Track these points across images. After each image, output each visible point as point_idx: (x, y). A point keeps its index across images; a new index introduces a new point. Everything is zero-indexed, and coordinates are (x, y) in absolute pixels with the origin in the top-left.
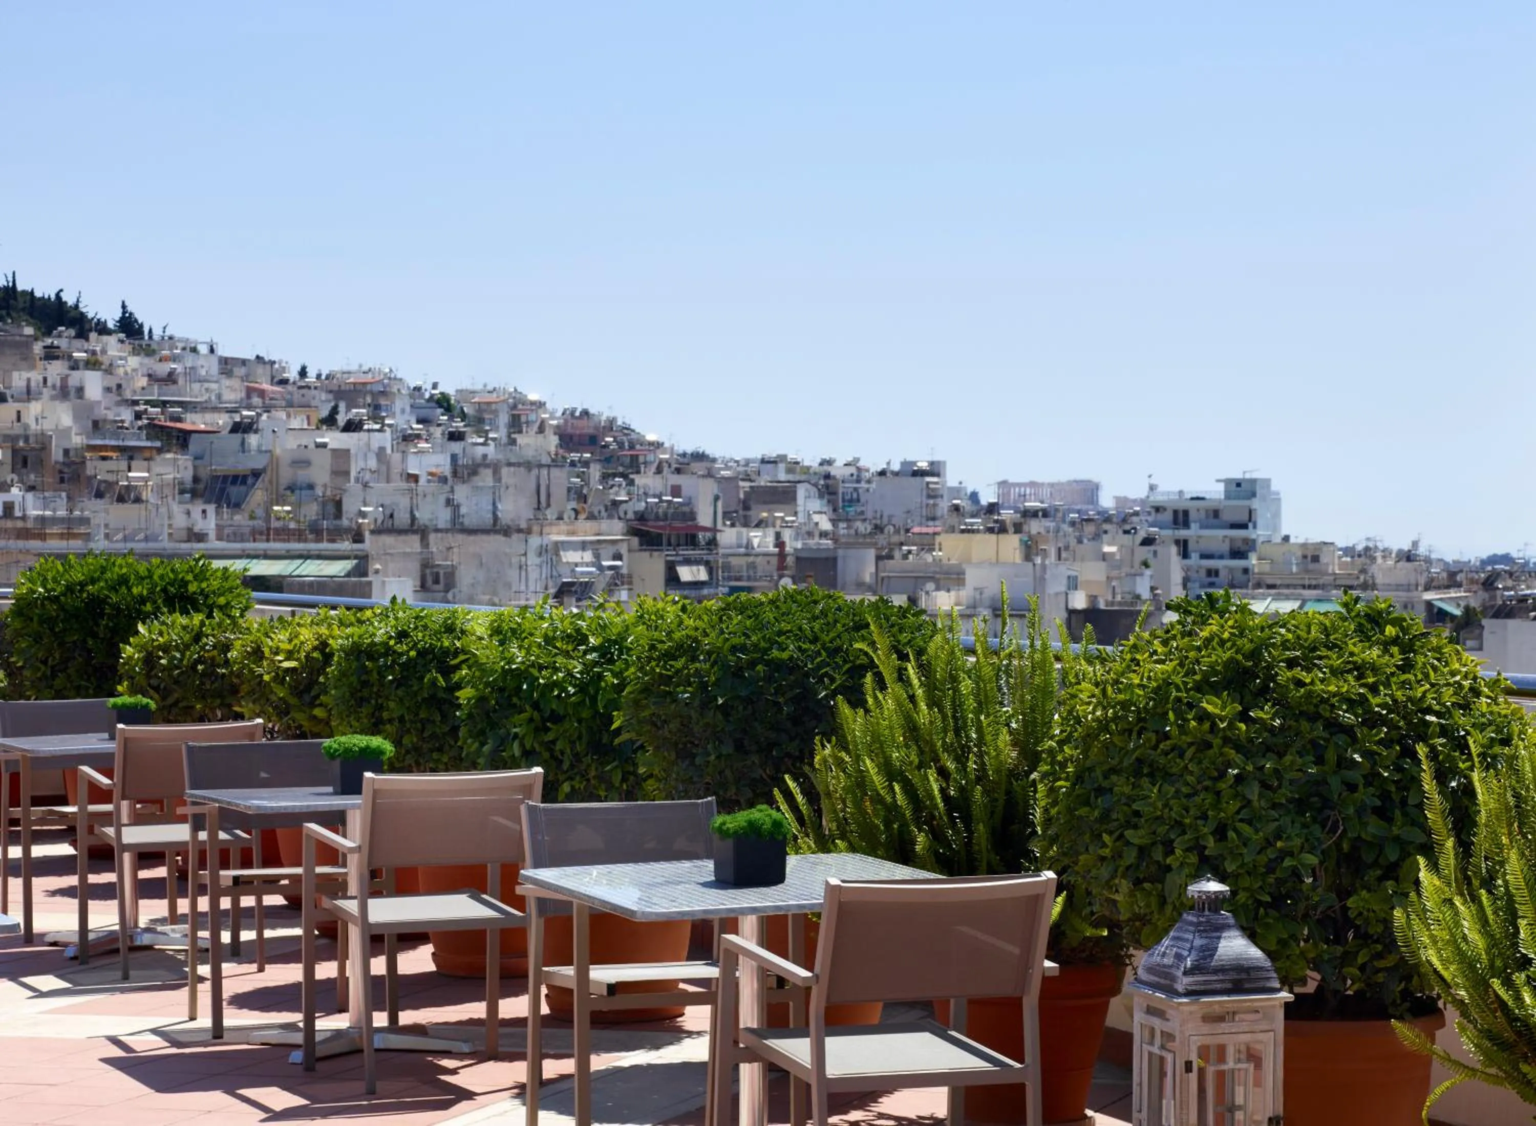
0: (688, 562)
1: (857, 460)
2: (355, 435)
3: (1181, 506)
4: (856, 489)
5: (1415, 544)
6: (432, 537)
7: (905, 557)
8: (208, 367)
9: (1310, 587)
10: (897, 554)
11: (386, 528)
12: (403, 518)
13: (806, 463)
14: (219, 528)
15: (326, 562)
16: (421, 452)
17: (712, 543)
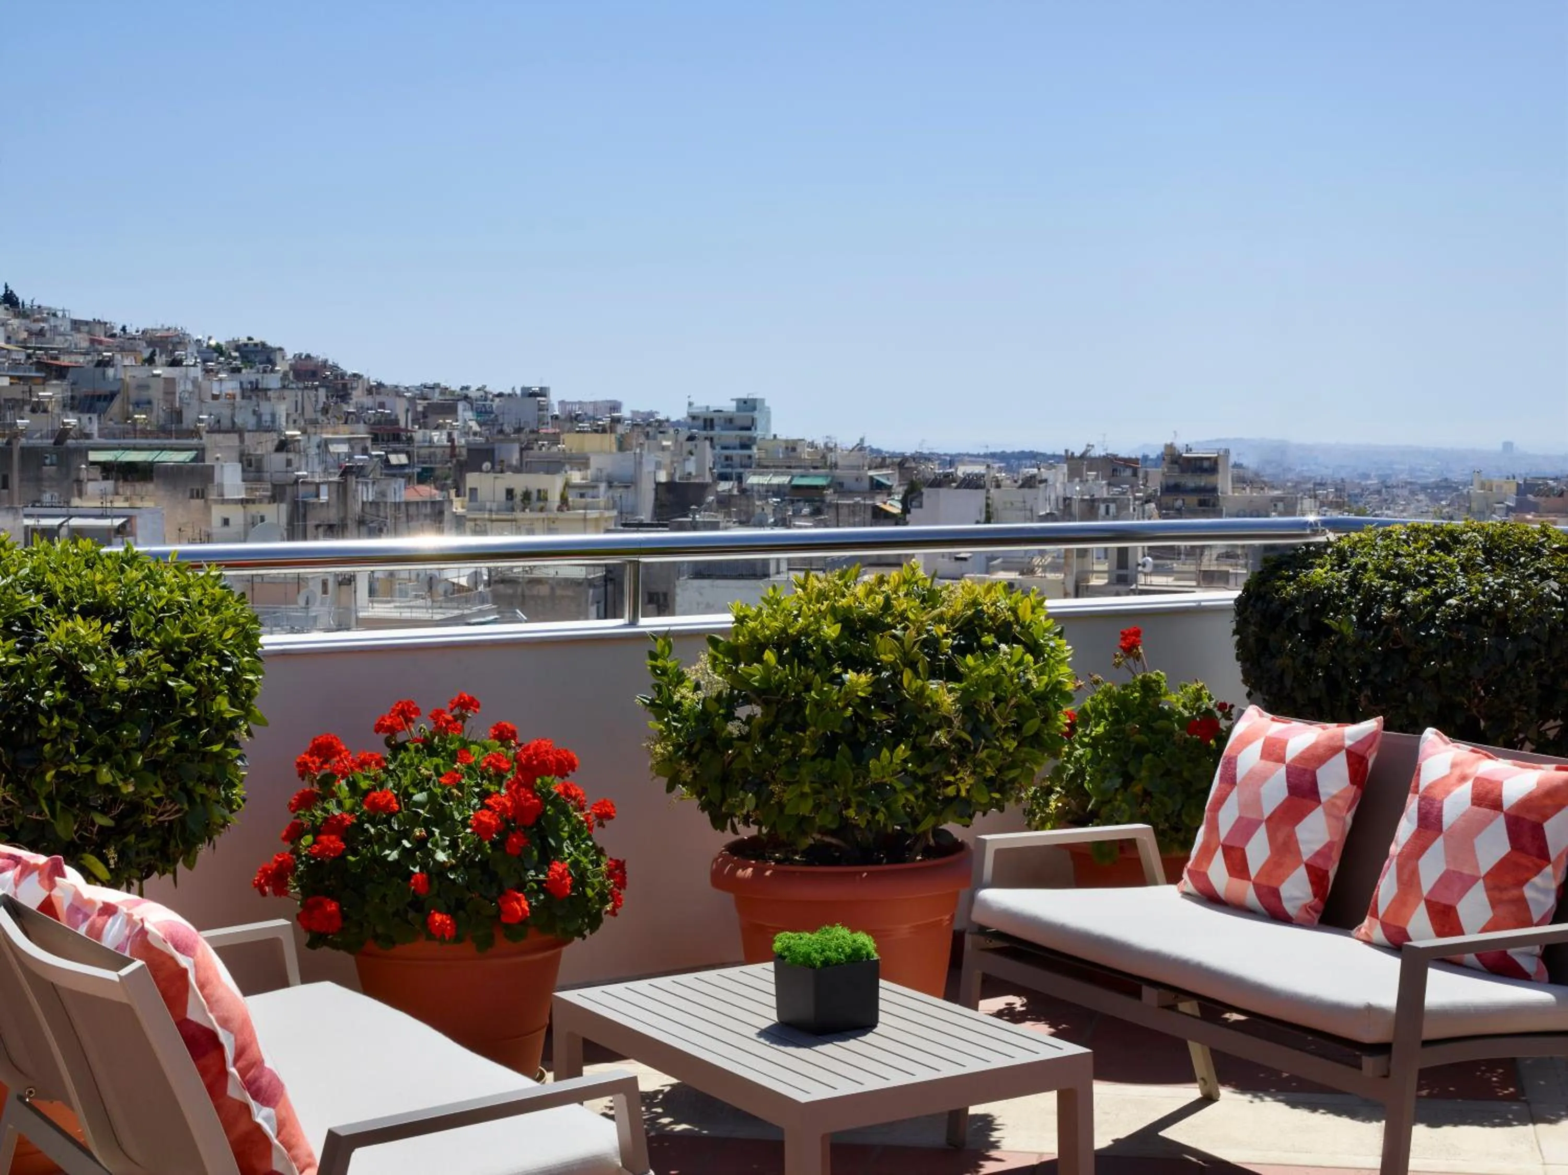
0: (395, 452)
1: (485, 387)
2: (177, 369)
3: (709, 416)
4: (484, 405)
5: (862, 440)
6: (246, 435)
7: (540, 449)
8: (65, 327)
9: (795, 467)
10: (536, 447)
11: (216, 429)
12: (226, 423)
13: (453, 389)
14: (100, 430)
15: (176, 453)
16: (221, 380)
17: (410, 440)
